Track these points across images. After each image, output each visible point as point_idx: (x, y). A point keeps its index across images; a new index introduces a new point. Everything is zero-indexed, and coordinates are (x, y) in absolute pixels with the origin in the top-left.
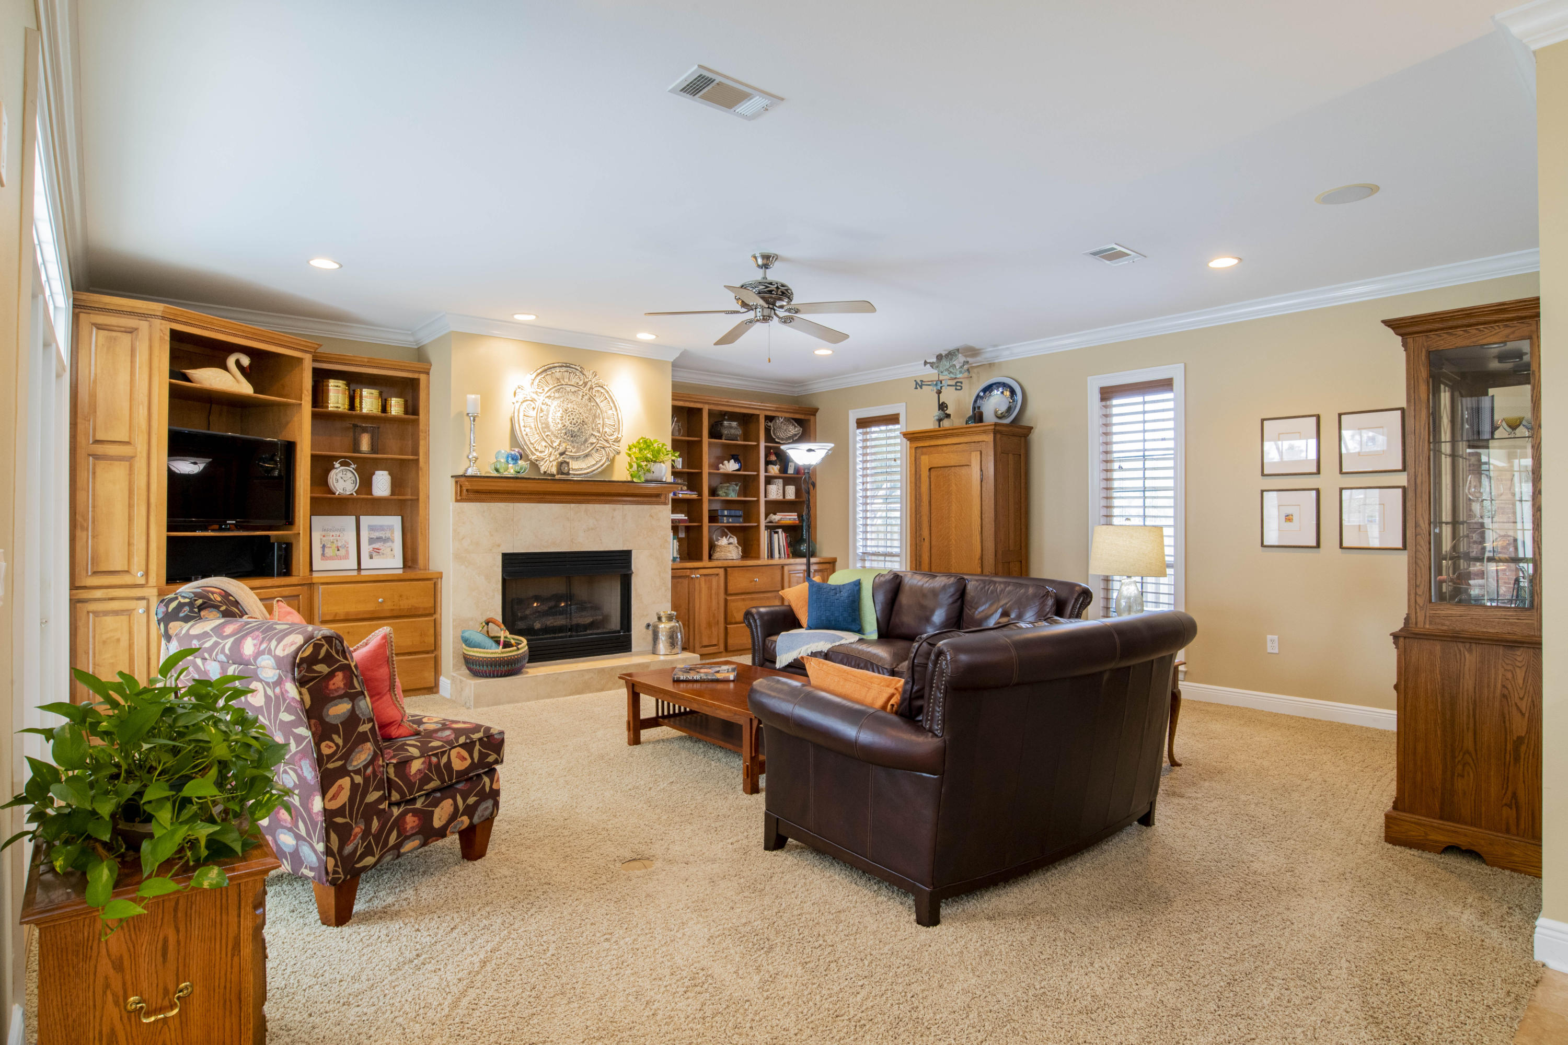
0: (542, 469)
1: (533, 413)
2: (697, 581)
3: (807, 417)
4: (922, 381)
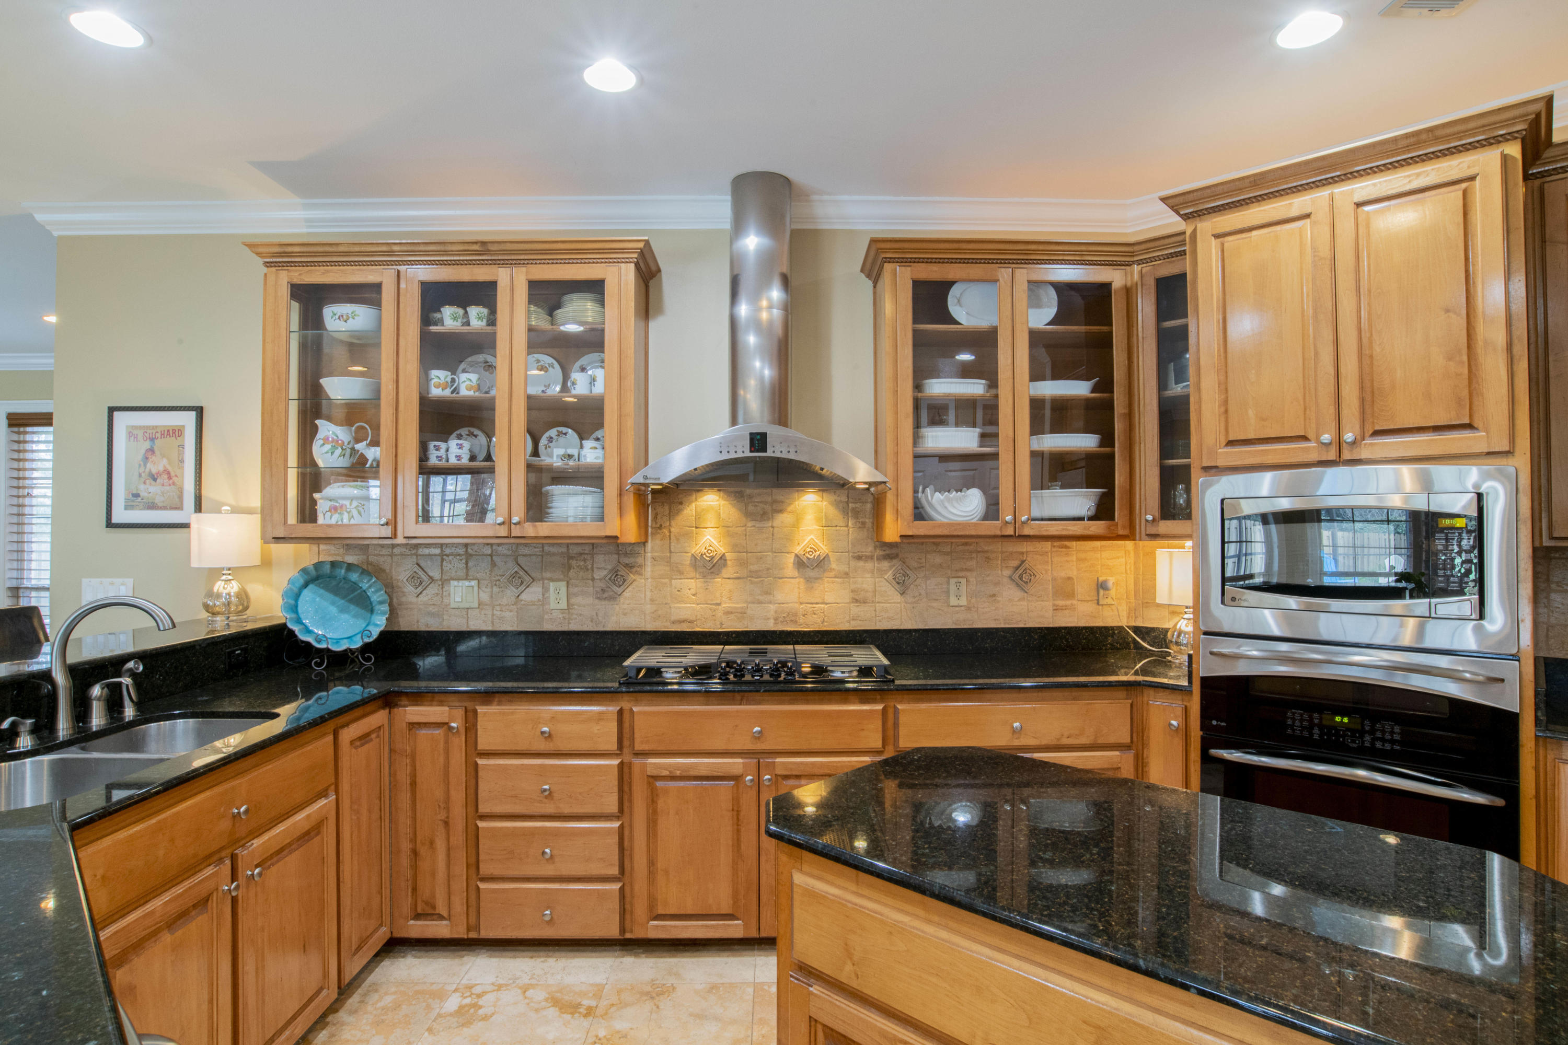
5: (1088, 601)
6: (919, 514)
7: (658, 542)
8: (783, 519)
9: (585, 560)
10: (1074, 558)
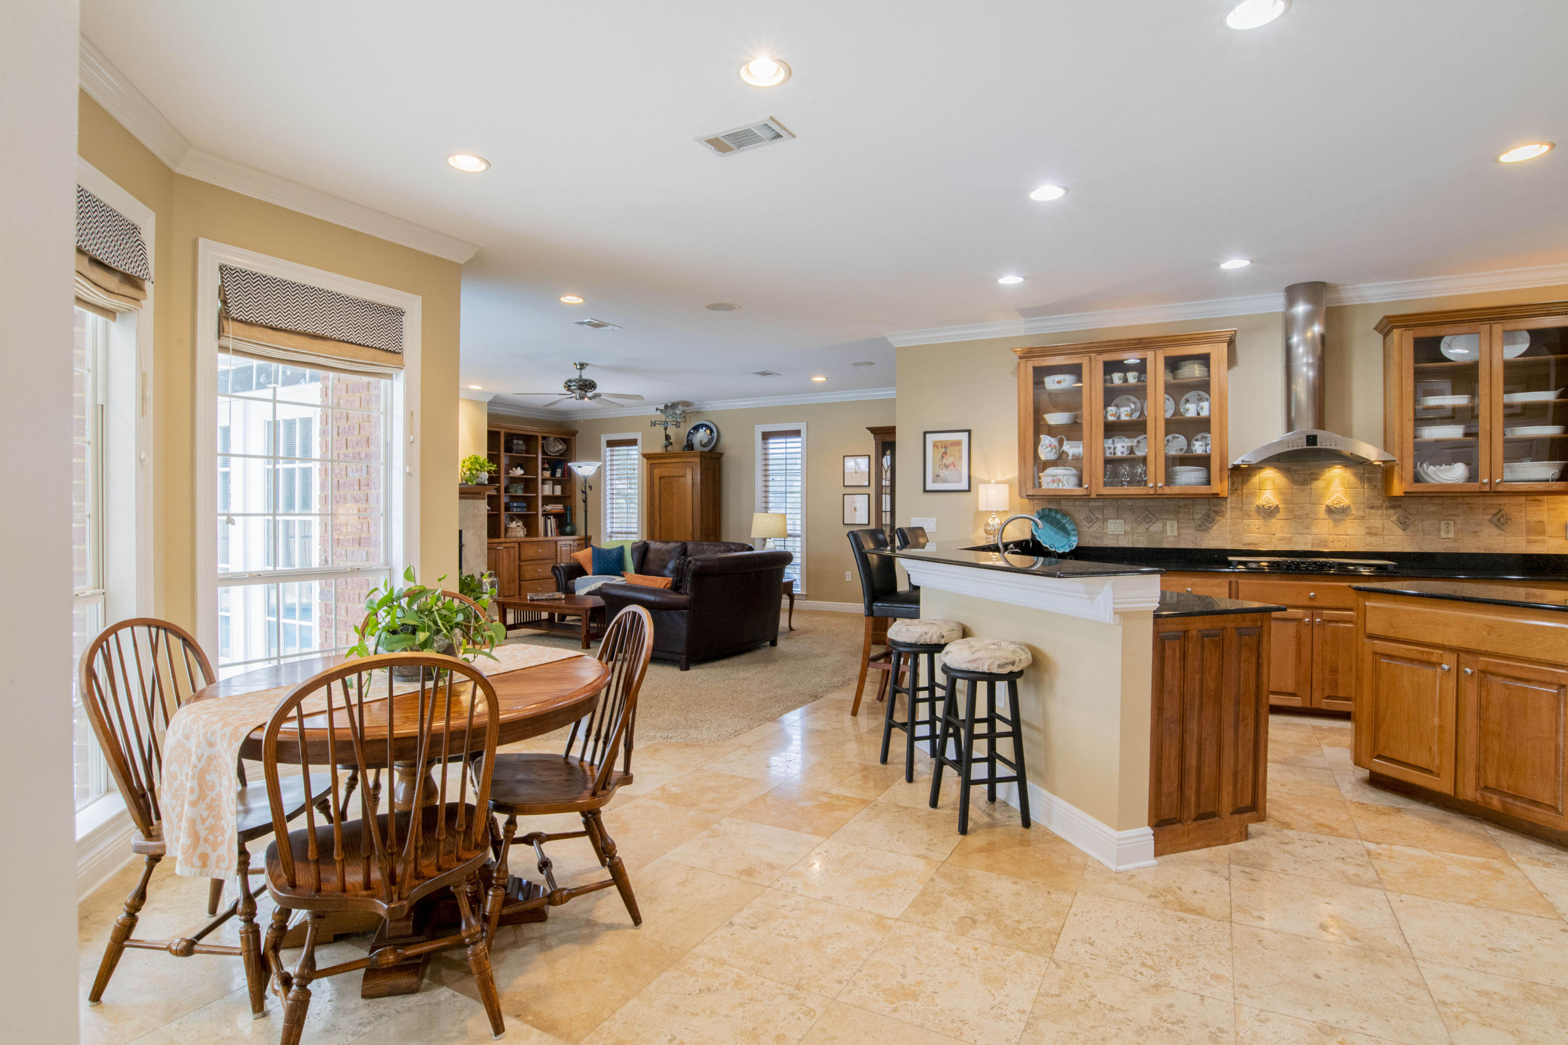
2: (501, 552)
3: (570, 437)
4: (655, 421)
5: (1557, 537)
6: (1417, 479)
7: (1234, 498)
8: (1319, 484)
9: (1189, 509)
10: (1545, 508)
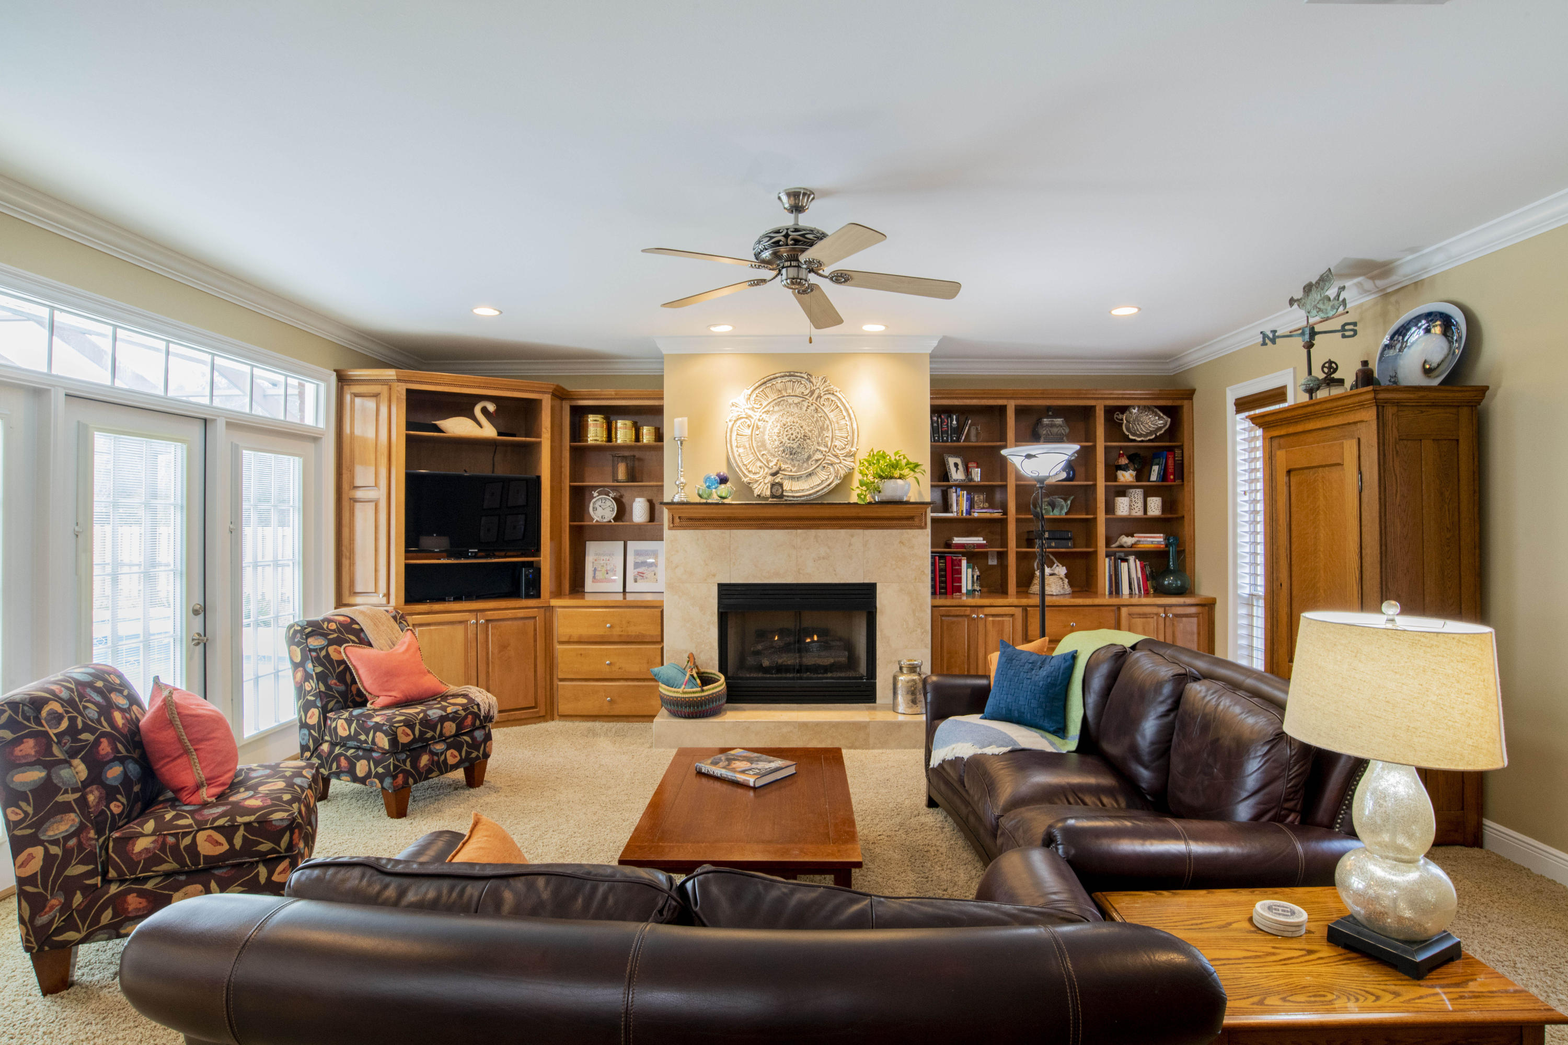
0: (756, 492)
1: (748, 432)
3: (1178, 403)
4: (1274, 332)
